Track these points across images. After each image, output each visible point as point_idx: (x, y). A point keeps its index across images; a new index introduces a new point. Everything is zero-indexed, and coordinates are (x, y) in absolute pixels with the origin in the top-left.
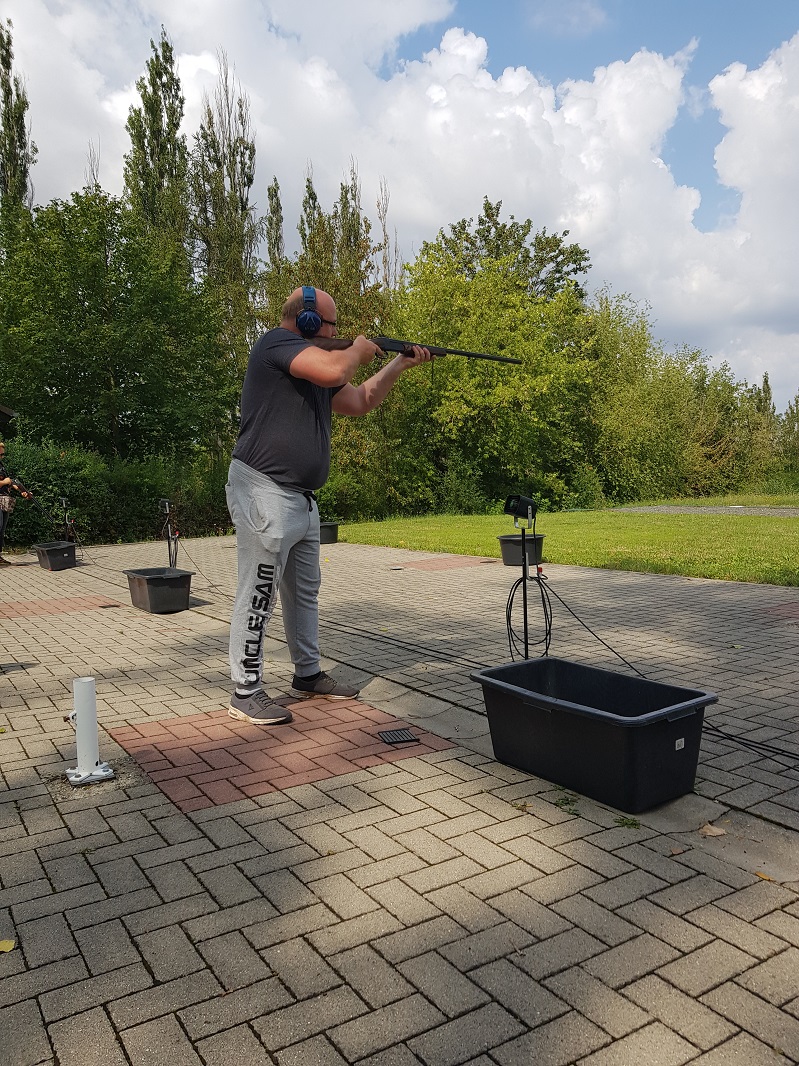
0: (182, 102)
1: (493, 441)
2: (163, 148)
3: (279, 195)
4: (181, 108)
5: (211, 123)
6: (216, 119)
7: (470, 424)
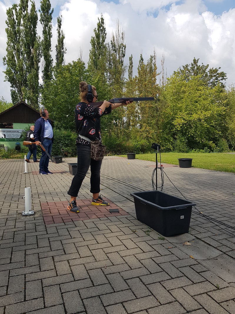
0: (106, 34)
1: (192, 131)
2: (100, 47)
3: (132, 59)
4: (106, 36)
5: (114, 40)
6: (115, 39)
7: (185, 125)
